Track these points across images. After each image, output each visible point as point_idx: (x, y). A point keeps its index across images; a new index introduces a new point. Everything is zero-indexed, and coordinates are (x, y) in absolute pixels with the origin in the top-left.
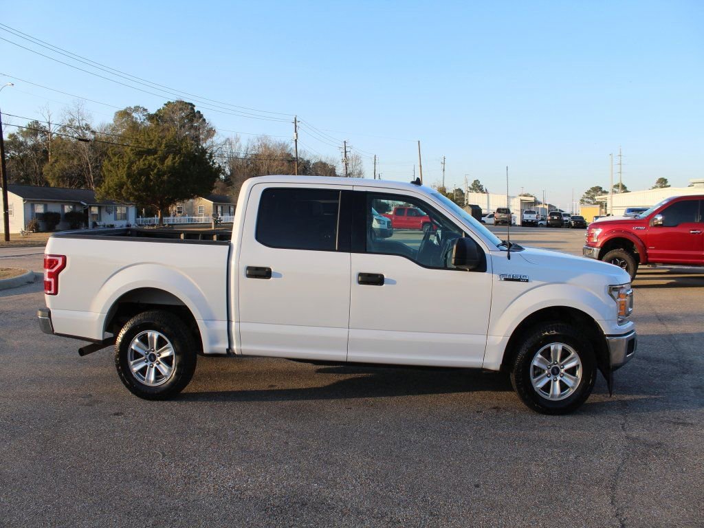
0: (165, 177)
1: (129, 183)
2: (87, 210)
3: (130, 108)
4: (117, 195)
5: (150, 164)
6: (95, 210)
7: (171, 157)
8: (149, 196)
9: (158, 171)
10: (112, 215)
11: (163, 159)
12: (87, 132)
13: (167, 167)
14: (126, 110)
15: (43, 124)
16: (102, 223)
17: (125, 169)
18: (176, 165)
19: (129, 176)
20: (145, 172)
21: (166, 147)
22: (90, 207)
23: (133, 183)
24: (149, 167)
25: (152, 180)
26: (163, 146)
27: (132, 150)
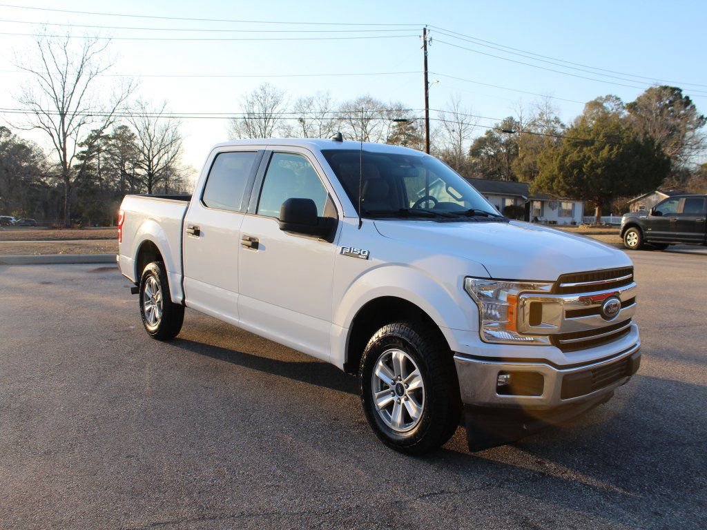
0: (599, 171)
1: (560, 176)
2: (529, 203)
3: (601, 98)
4: (549, 189)
5: (584, 156)
6: (537, 205)
7: (607, 148)
8: (581, 191)
9: (592, 164)
10: (556, 211)
11: (597, 151)
12: (557, 125)
13: (602, 158)
14: (596, 100)
15: (517, 119)
16: (543, 219)
17: (558, 161)
18: (613, 156)
19: (561, 168)
20: (577, 165)
21: (604, 137)
22: (532, 201)
23: (564, 177)
24: (583, 159)
25: (584, 174)
26: (601, 136)
27: (569, 141)
